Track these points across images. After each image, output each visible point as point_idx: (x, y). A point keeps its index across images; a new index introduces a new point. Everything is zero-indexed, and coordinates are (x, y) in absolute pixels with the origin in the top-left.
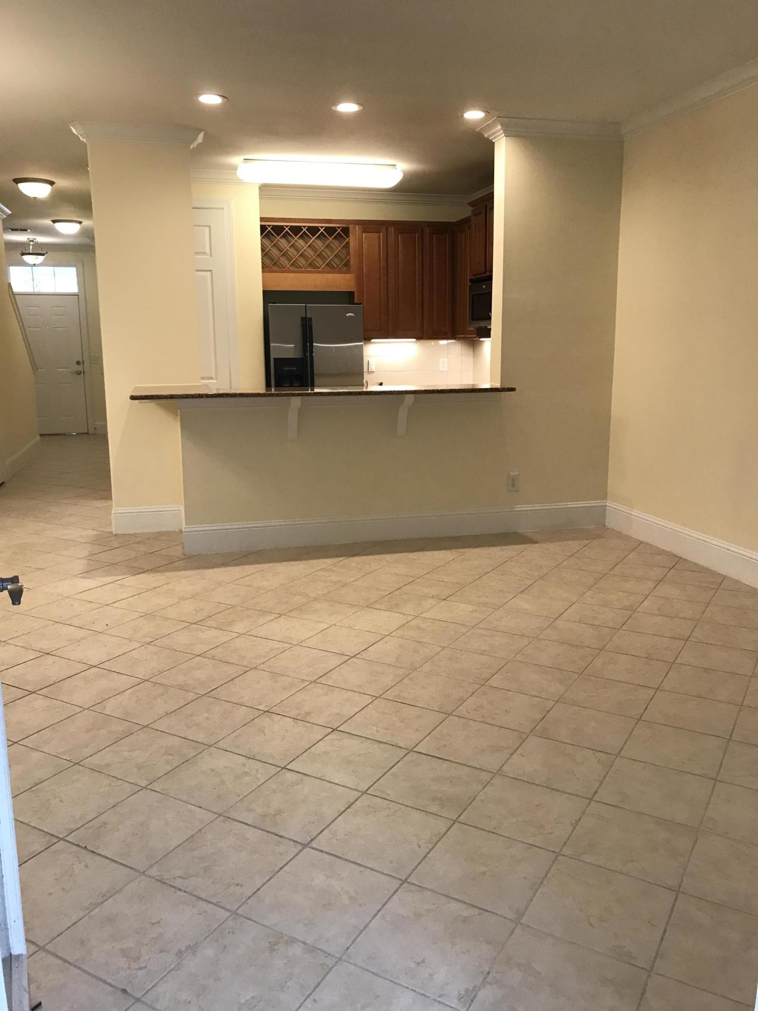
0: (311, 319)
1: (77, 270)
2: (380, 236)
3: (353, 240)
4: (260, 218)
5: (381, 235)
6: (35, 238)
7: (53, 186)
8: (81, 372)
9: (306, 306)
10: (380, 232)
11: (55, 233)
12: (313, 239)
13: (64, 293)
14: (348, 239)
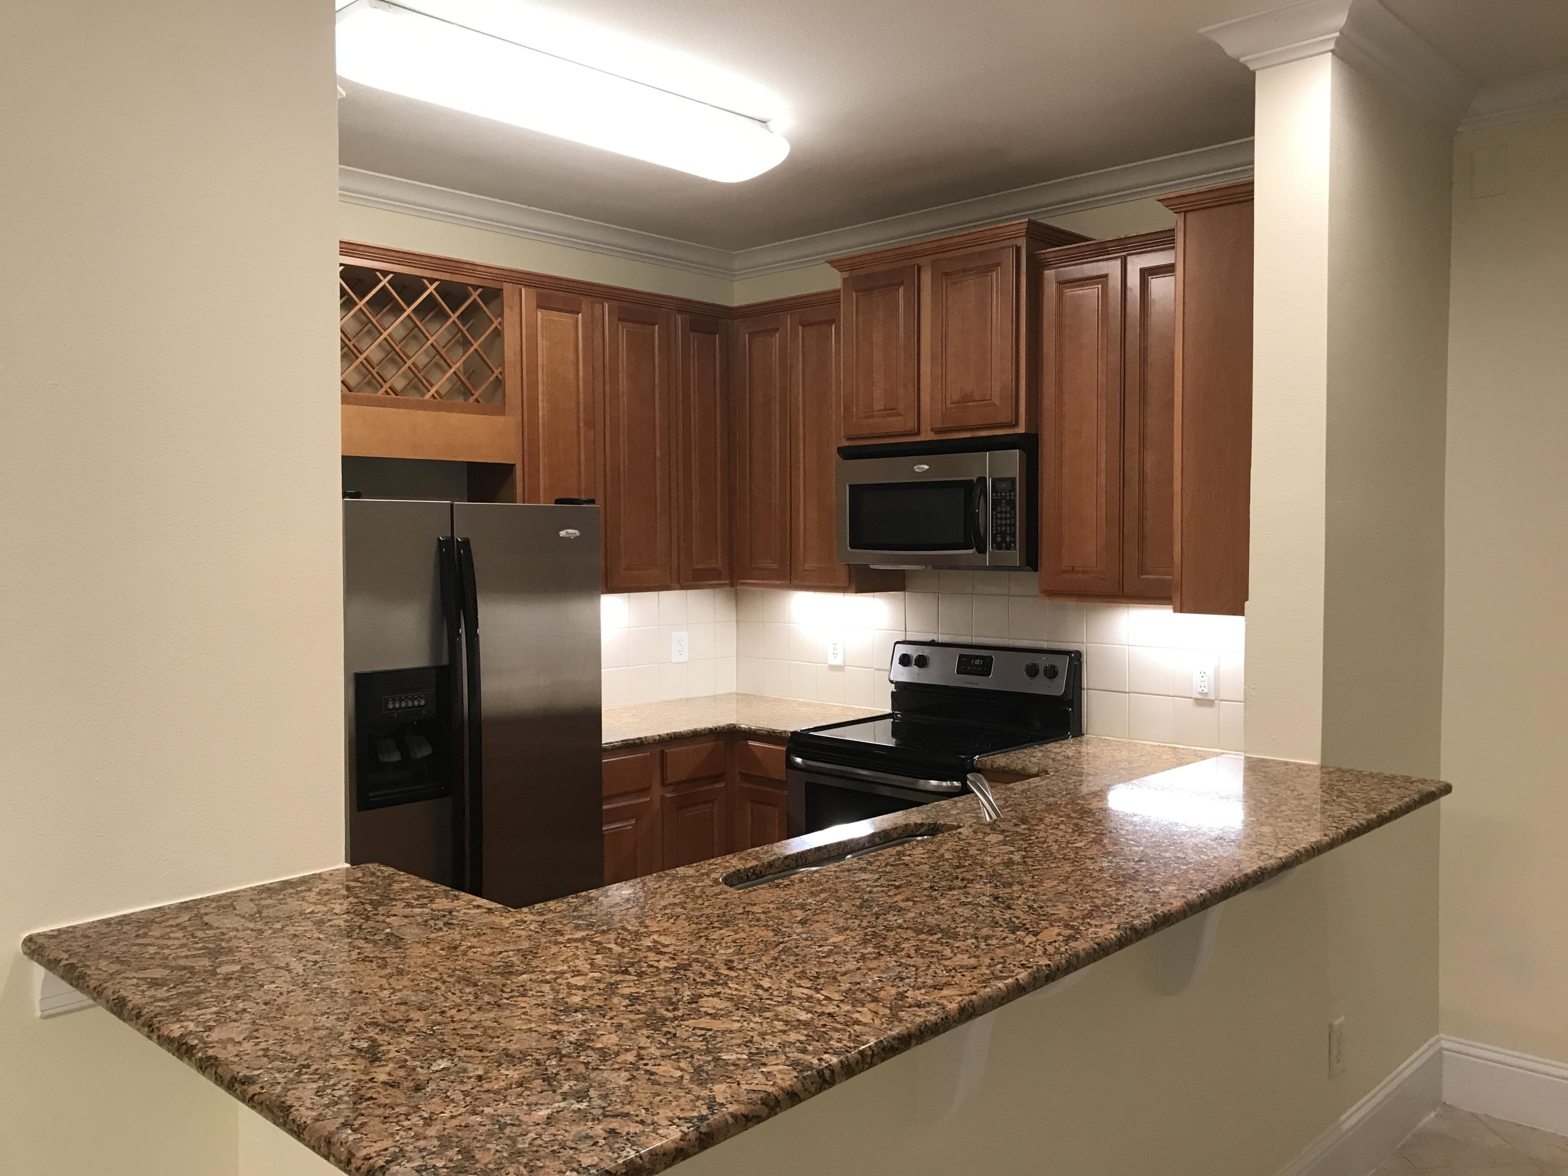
0: (466, 543)
3: (510, 327)
5: (580, 320)
9: (450, 505)
10: (577, 313)
12: (408, 311)
14: (496, 324)
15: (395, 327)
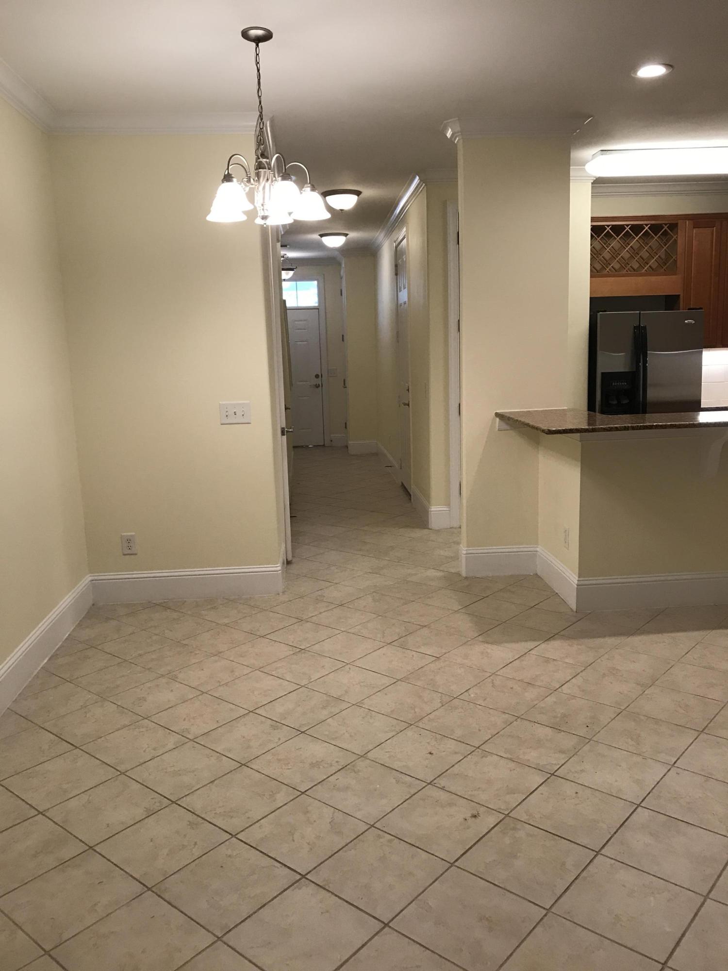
0: (645, 328)
1: (318, 283)
2: (713, 230)
3: (681, 238)
4: (591, 218)
5: (715, 230)
6: (285, 253)
7: (360, 196)
8: (319, 385)
9: (640, 313)
10: (714, 227)
11: (321, 246)
12: (637, 238)
13: (306, 307)
14: (675, 237)
15: (634, 242)
